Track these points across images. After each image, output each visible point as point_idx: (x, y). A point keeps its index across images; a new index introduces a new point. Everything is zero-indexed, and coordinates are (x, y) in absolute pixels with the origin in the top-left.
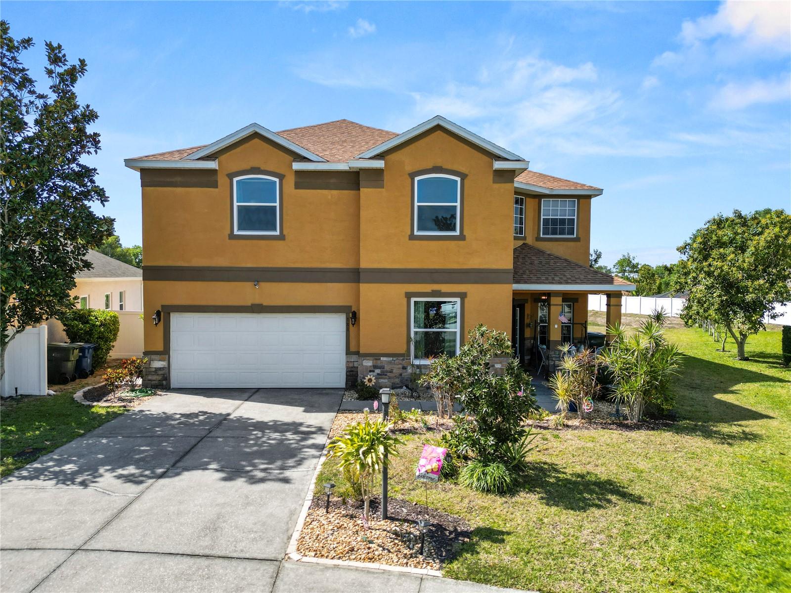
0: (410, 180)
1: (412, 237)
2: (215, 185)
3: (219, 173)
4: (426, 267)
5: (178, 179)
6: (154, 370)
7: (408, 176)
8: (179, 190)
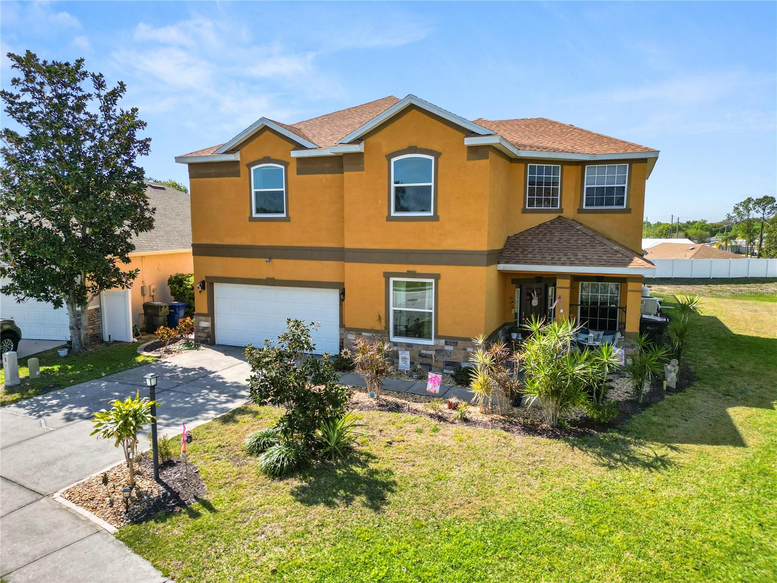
0: (387, 161)
1: (390, 218)
2: (237, 174)
3: (241, 163)
4: (402, 248)
5: (213, 171)
6: (201, 328)
7: (385, 158)
8: (214, 180)
